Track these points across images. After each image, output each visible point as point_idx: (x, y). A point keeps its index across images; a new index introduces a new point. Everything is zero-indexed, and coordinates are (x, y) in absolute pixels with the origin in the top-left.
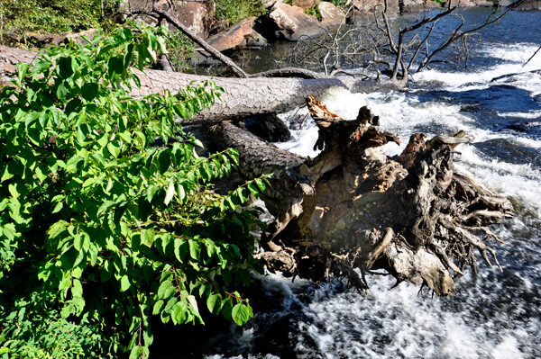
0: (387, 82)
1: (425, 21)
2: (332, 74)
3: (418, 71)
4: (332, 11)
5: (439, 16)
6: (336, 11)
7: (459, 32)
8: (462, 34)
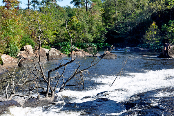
0: (43, 99)
1: (61, 66)
2: (11, 97)
3: (60, 91)
4: (9, 60)
5: (67, 63)
6: (11, 59)
7: (79, 70)
8: (80, 71)
